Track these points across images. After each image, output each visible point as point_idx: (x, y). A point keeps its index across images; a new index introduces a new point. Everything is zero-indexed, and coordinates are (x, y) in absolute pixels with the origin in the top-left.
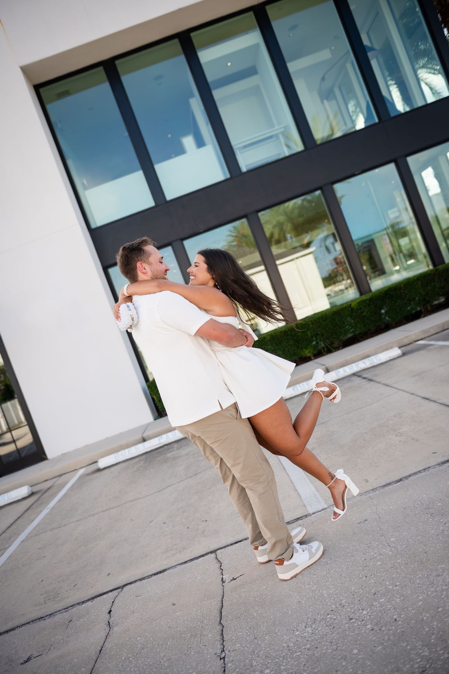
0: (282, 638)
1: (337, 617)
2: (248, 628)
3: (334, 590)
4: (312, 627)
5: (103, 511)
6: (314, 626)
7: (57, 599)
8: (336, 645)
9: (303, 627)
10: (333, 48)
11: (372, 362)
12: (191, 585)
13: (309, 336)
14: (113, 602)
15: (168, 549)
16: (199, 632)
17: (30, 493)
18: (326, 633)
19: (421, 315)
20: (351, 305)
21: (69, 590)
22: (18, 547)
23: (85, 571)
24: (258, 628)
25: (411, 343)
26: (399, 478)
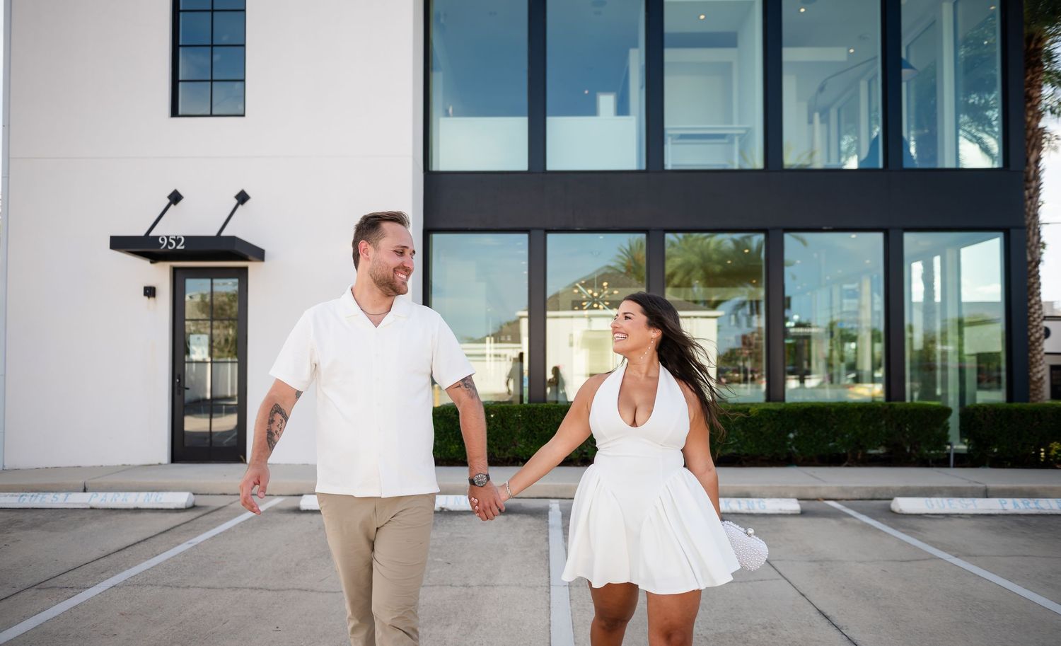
10: (852, 51)
11: (751, 508)
17: (190, 504)
19: (844, 462)
20: (748, 409)
25: (817, 499)
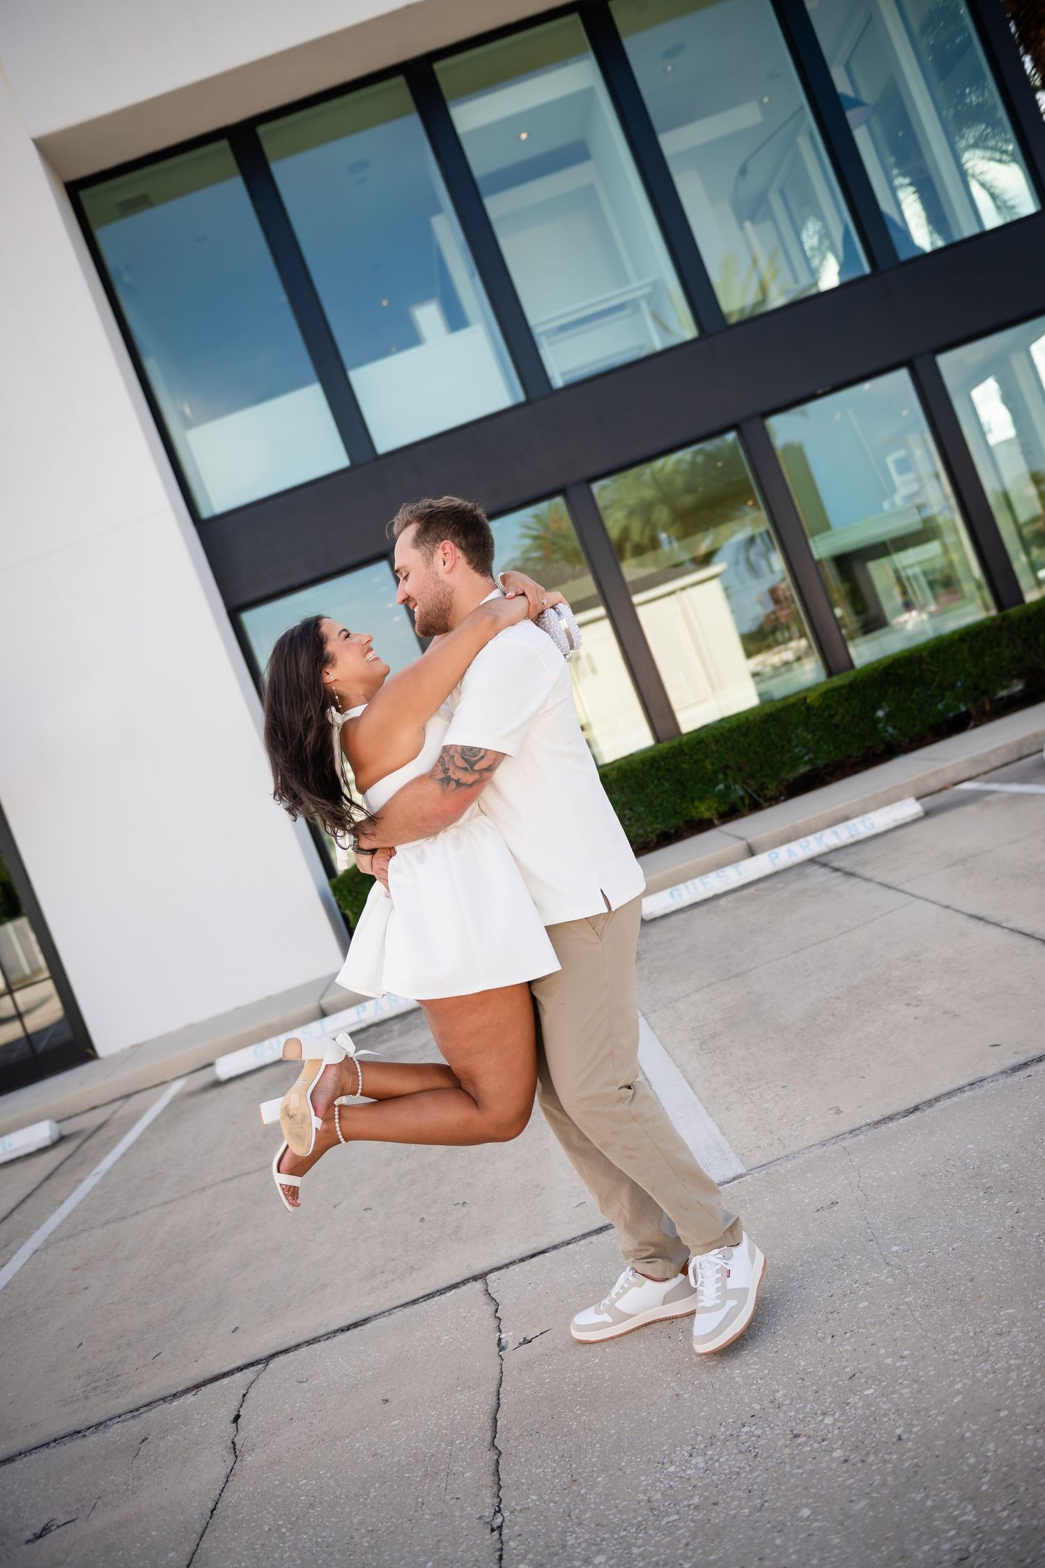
0: (635, 1482)
1: (764, 1432)
2: (557, 1457)
3: (758, 1366)
4: (705, 1454)
5: (224, 1181)
6: (709, 1453)
7: (114, 1389)
8: (760, 1498)
9: (686, 1454)
10: (766, 100)
11: (853, 833)
12: (426, 1356)
13: (709, 771)
14: (244, 1396)
15: (374, 1269)
16: (443, 1467)
17: (56, 1137)
18: (738, 1470)
19: (968, 724)
20: (805, 699)
21: (142, 1367)
22: (25, 1264)
23: (181, 1323)
24: (581, 1456)
25: (944, 788)
26: (913, 1105)
